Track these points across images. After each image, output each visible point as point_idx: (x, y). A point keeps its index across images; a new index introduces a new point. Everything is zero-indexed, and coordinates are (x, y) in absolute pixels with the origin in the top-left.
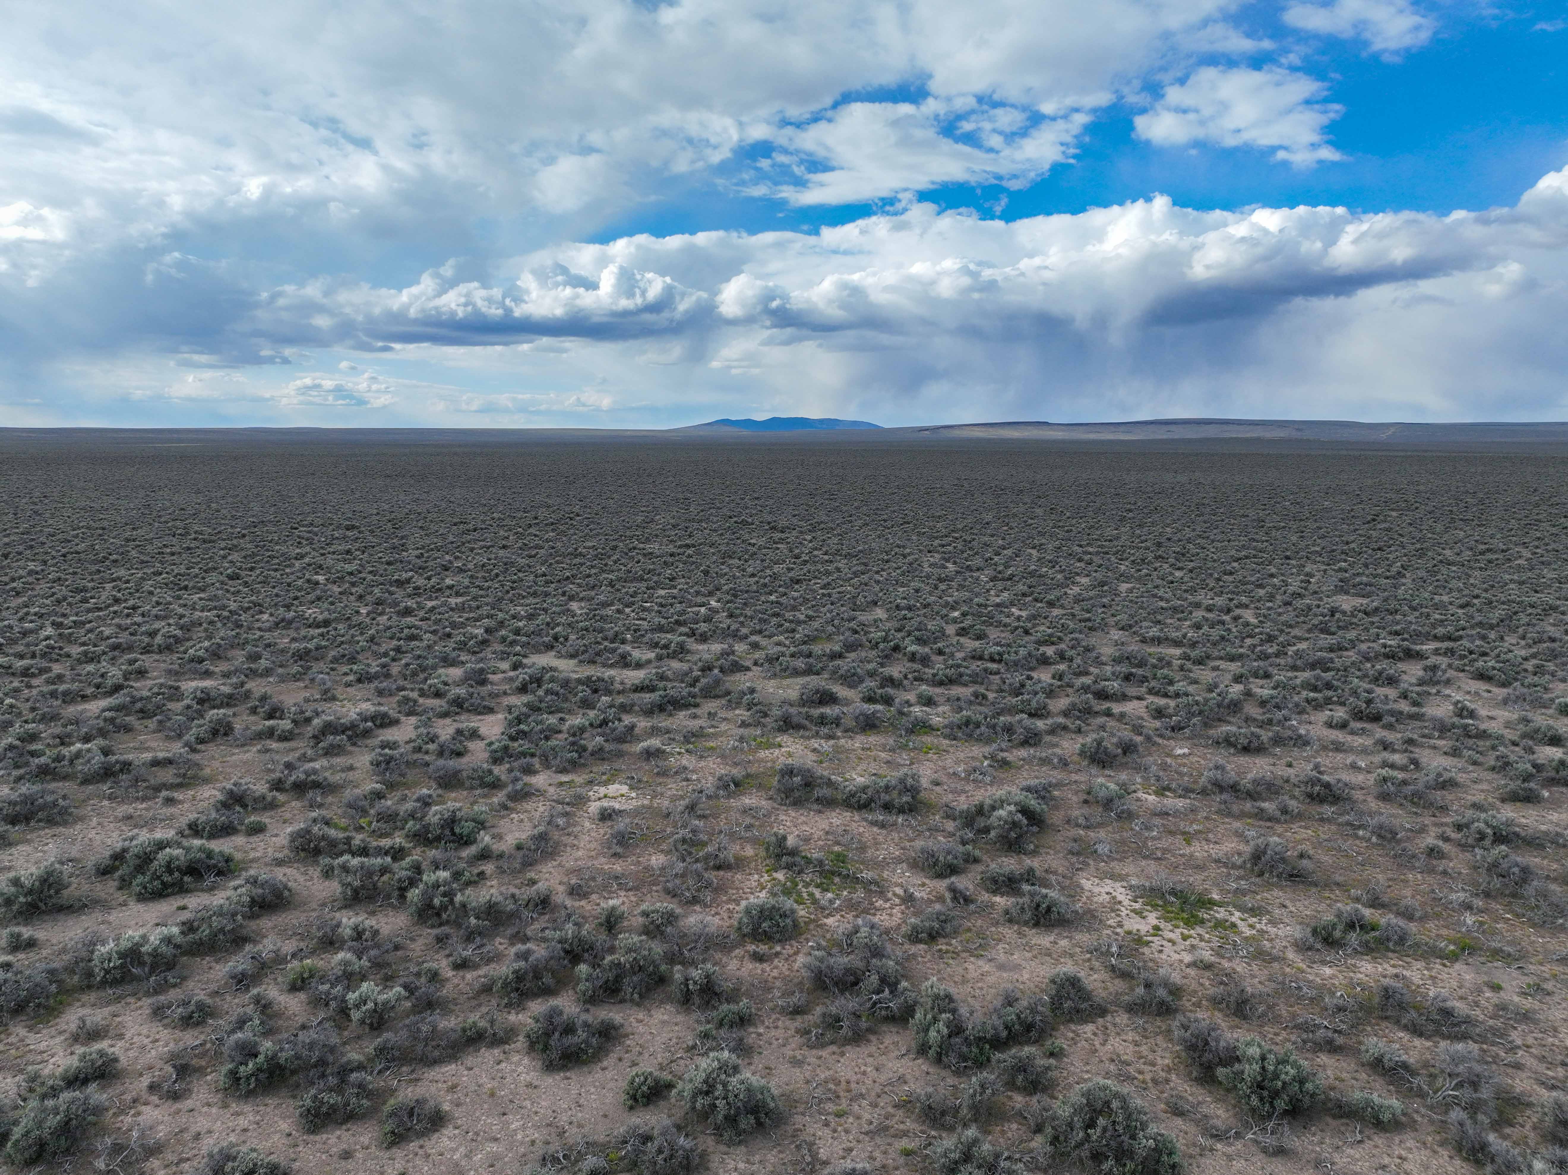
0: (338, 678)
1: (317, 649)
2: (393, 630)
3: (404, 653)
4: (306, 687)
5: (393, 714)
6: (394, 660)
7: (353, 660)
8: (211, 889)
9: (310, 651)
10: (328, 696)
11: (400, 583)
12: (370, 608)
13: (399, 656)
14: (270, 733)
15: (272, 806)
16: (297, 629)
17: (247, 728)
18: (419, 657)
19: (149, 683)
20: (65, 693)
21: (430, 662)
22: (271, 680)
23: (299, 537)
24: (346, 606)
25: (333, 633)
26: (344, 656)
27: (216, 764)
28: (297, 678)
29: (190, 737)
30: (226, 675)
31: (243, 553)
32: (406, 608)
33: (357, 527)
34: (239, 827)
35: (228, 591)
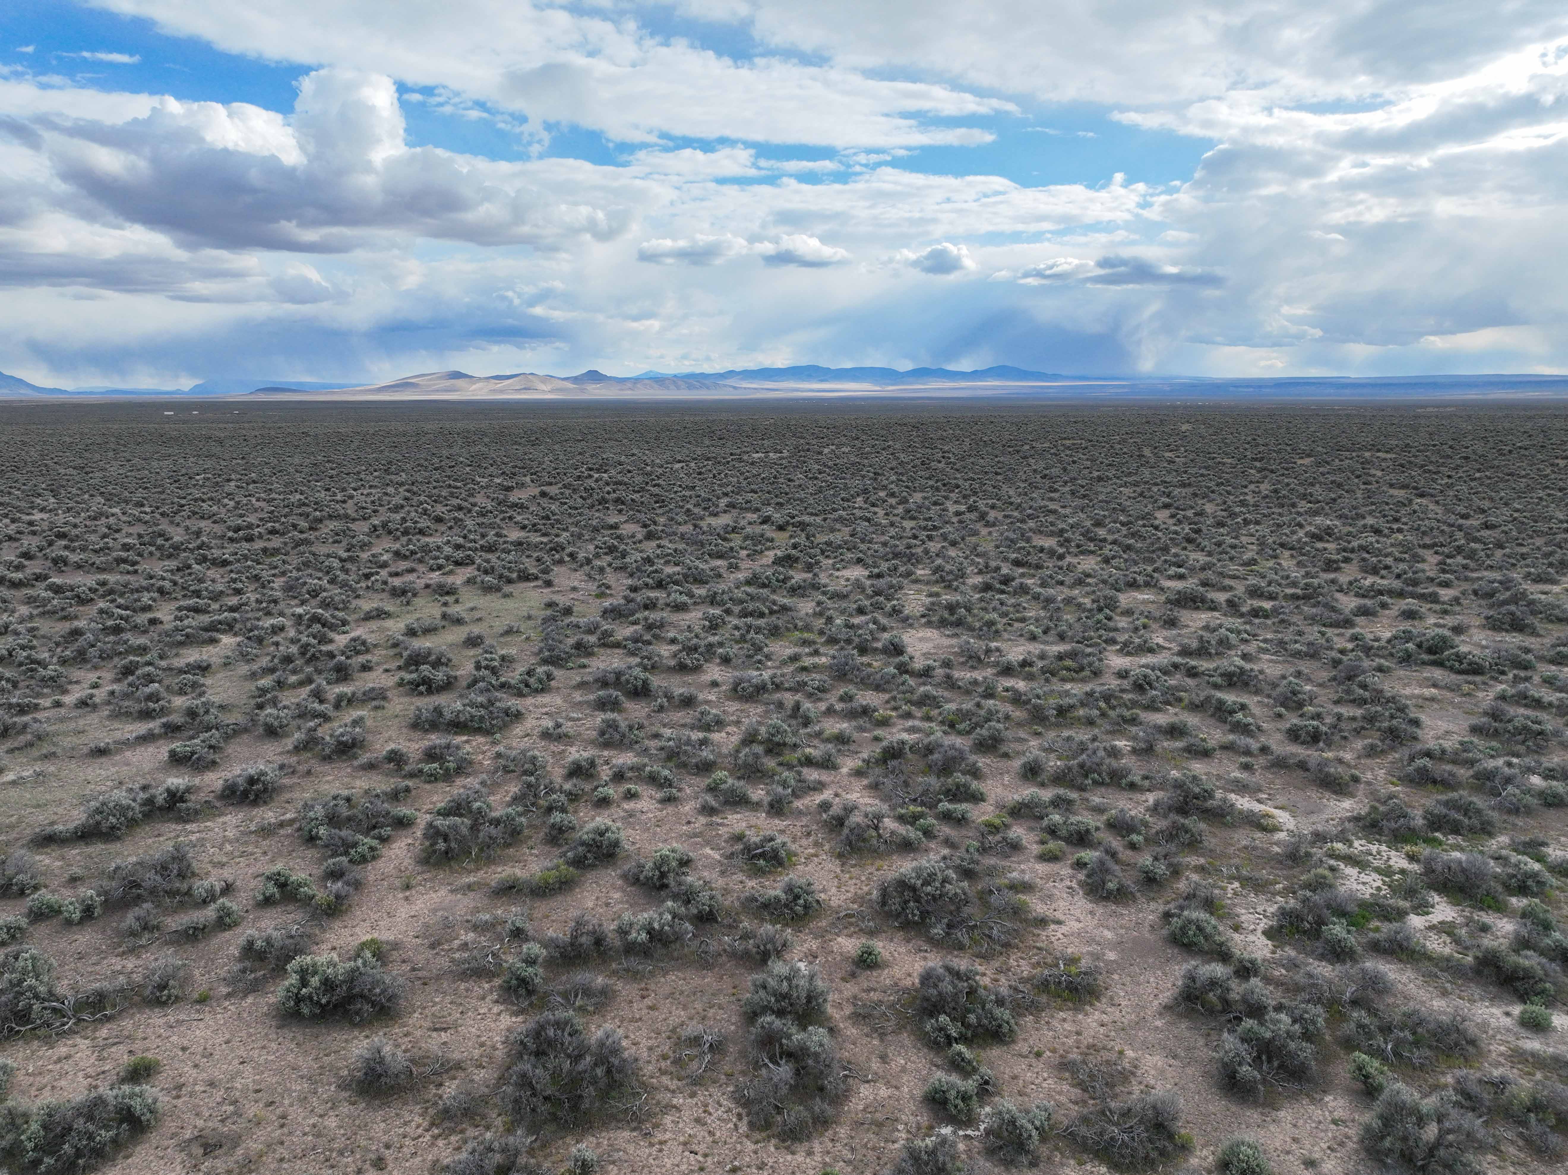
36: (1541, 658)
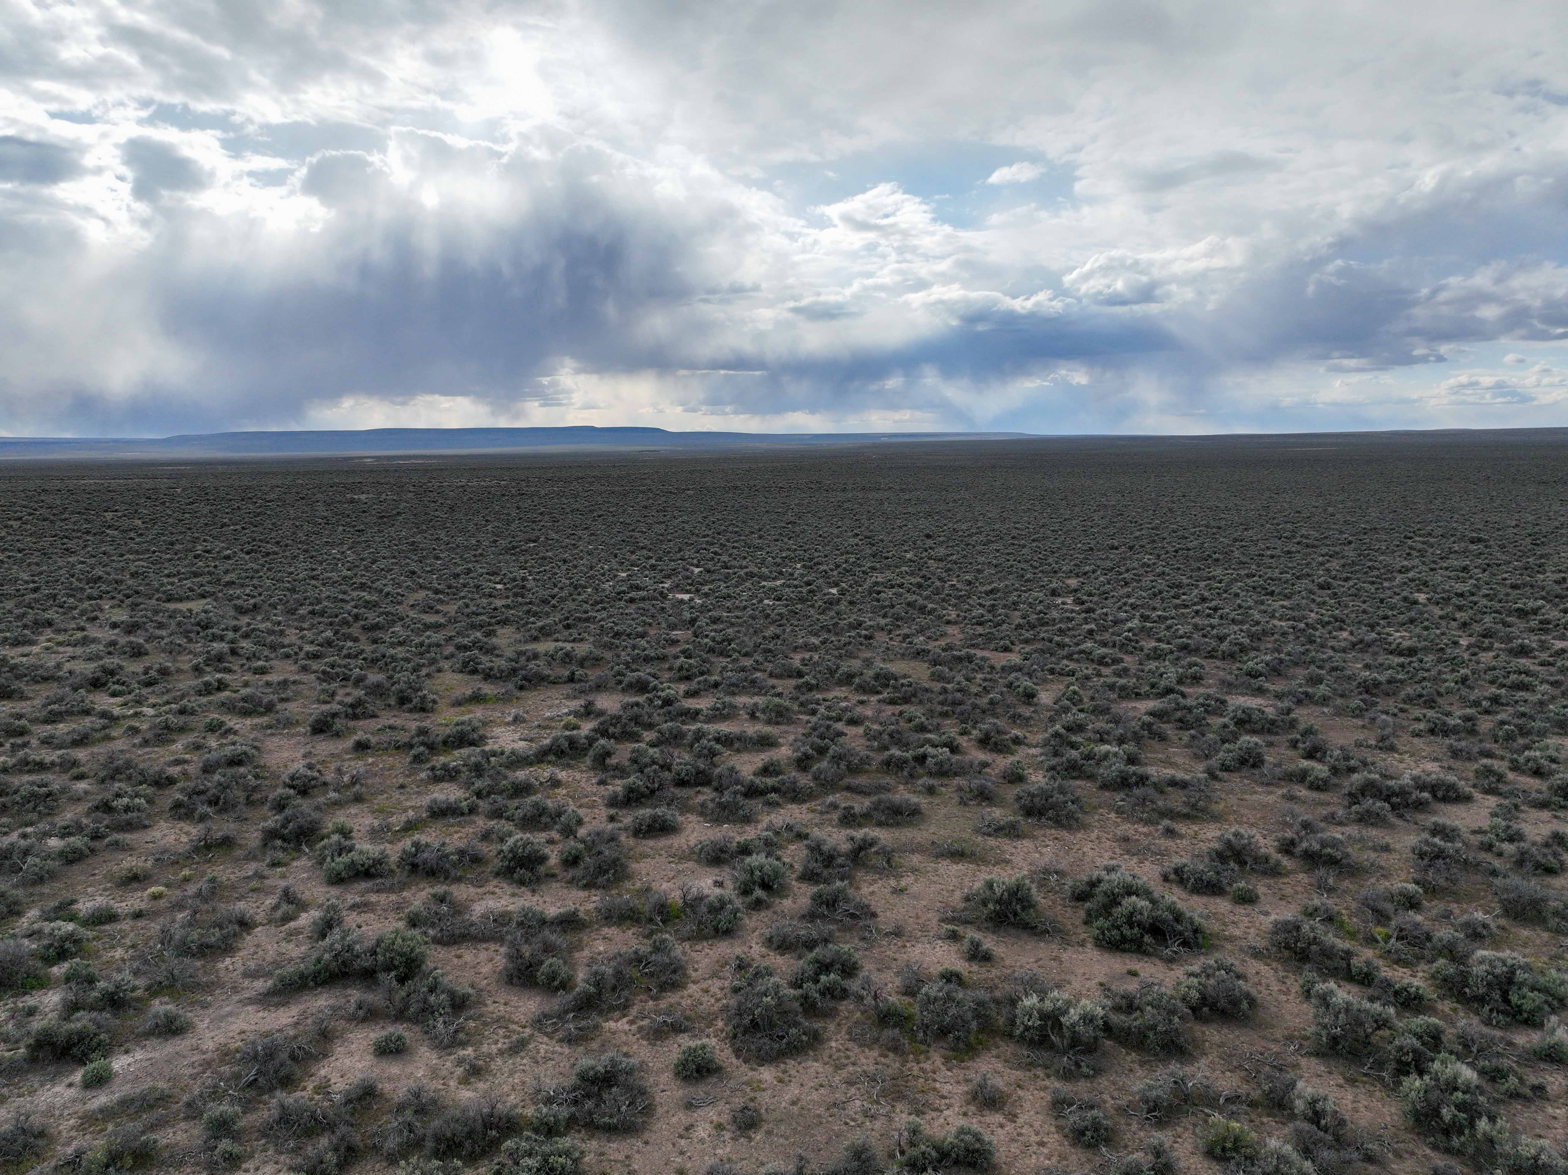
0: (1405, 723)
1: (1389, 682)
2: (1496, 673)
3: (1502, 704)
4: (1363, 727)
5: (1465, 787)
6: (1487, 712)
7: (1430, 703)
8: (1170, 961)
9: (1380, 683)
10: (1386, 745)
11: (1522, 614)
12: (1473, 640)
13: (1494, 708)
14: (1301, 777)
15: (1275, 872)
16: (1376, 654)
17: (1279, 765)
18: (1523, 715)
19: (1202, 690)
20: (1123, 688)
21: (1537, 724)
22: (1326, 710)
23: (1411, 548)
24: (1443, 634)
25: (1416, 665)
26: (1420, 696)
27: (1233, 800)
28: (1358, 713)
29: (1214, 762)
30: (1279, 696)
31: (1342, 561)
32: (1522, 646)
33: (1485, 541)
34: (1228, 889)
35: (1314, 601)
36: (34, 721)
